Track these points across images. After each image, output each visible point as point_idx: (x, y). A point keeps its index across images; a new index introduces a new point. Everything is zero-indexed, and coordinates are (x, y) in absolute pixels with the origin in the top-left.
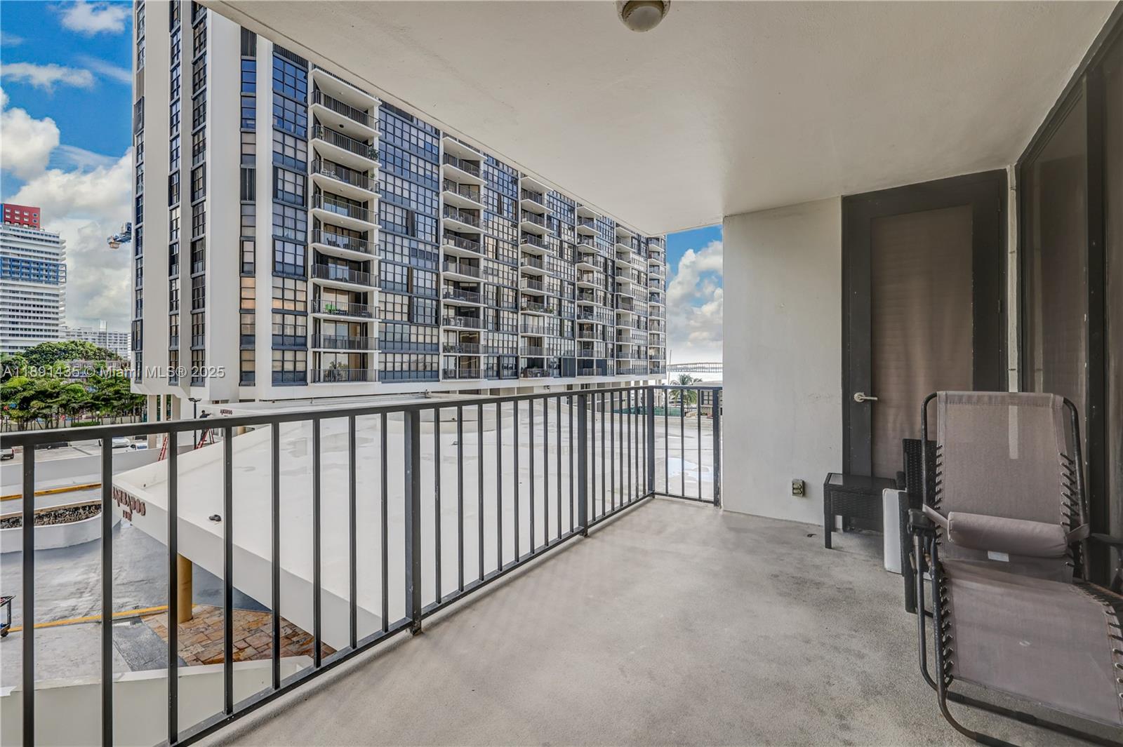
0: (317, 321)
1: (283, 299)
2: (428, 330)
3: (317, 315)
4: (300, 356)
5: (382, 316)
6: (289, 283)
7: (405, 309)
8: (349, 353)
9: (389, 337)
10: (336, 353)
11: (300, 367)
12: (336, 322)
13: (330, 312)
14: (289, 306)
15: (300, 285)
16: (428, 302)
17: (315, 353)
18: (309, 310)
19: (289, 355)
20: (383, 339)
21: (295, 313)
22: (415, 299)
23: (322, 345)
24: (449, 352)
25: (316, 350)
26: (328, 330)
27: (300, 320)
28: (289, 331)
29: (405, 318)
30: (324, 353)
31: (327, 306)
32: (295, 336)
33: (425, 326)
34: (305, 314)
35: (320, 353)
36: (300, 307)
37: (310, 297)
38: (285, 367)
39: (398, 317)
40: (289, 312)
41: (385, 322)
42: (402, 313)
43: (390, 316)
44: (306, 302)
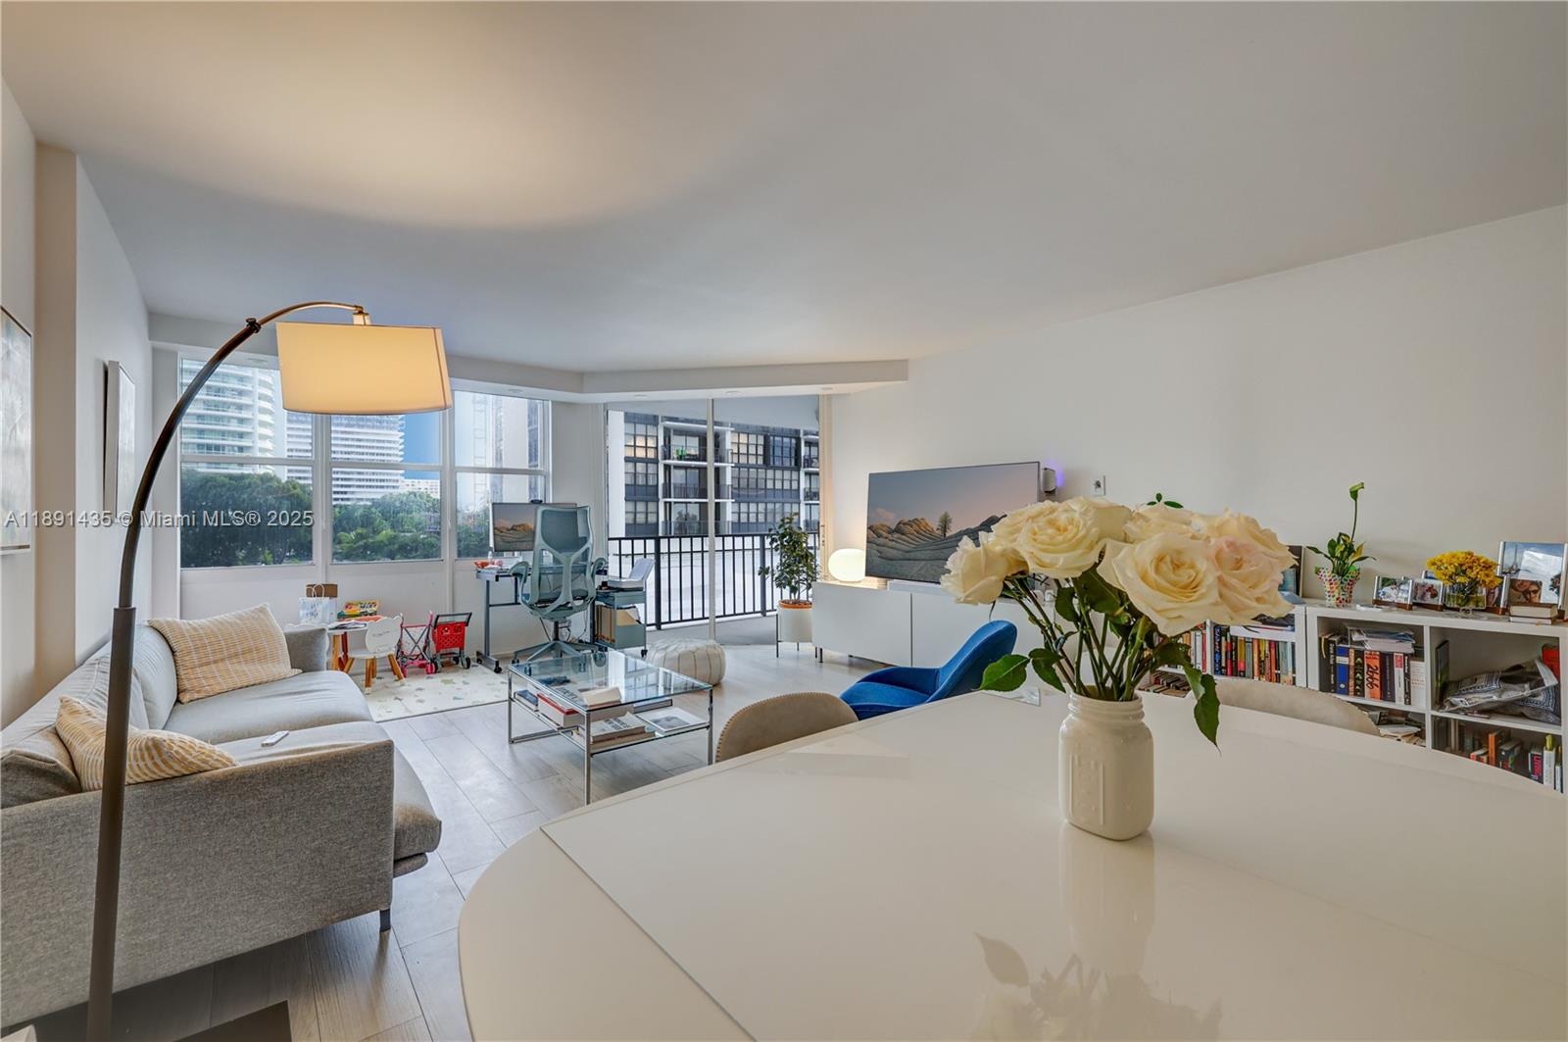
0: (667, 467)
1: (635, 446)
2: (787, 474)
3: (668, 462)
4: (652, 506)
5: (735, 460)
6: (641, 428)
7: (761, 451)
8: (699, 503)
9: (743, 483)
10: (686, 503)
11: (652, 519)
12: (686, 468)
13: (680, 458)
14: (641, 453)
15: (651, 430)
16: (786, 440)
17: (666, 503)
18: (660, 458)
19: (641, 507)
20: (737, 486)
21: (646, 461)
22: (772, 438)
23: (672, 495)
24: (811, 499)
25: (668, 500)
26: (678, 476)
27: (651, 468)
28: (641, 481)
29: (760, 461)
30: (675, 503)
31: (677, 451)
32: (647, 485)
33: (783, 469)
34: (655, 461)
35: (670, 503)
36: (651, 454)
37: (661, 443)
38: (649, 519)
39: (752, 461)
40: (641, 460)
41: (738, 466)
42: (757, 455)
43: (743, 460)
44: (657, 448)
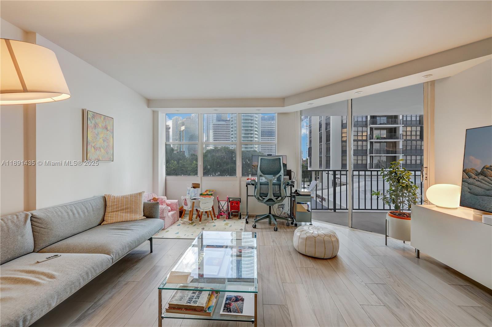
0: (372, 143)
1: (357, 135)
3: (372, 140)
4: (364, 158)
5: (404, 138)
6: (360, 129)
7: (418, 133)
8: (386, 156)
9: (409, 148)
10: (380, 156)
11: (364, 162)
12: (380, 142)
13: (378, 139)
14: (360, 138)
15: (364, 129)
17: (370, 156)
18: (368, 139)
19: (360, 158)
20: (405, 149)
21: (362, 141)
23: (374, 153)
25: (371, 155)
26: (376, 146)
27: (365, 143)
28: (360, 148)
29: (418, 138)
30: (375, 156)
31: (376, 136)
32: (362, 150)
34: (366, 141)
35: (373, 156)
36: (364, 138)
37: (369, 133)
38: (363, 162)
39: (414, 138)
40: (360, 140)
41: (406, 140)
42: (416, 135)
43: (409, 138)
44: (367, 136)
